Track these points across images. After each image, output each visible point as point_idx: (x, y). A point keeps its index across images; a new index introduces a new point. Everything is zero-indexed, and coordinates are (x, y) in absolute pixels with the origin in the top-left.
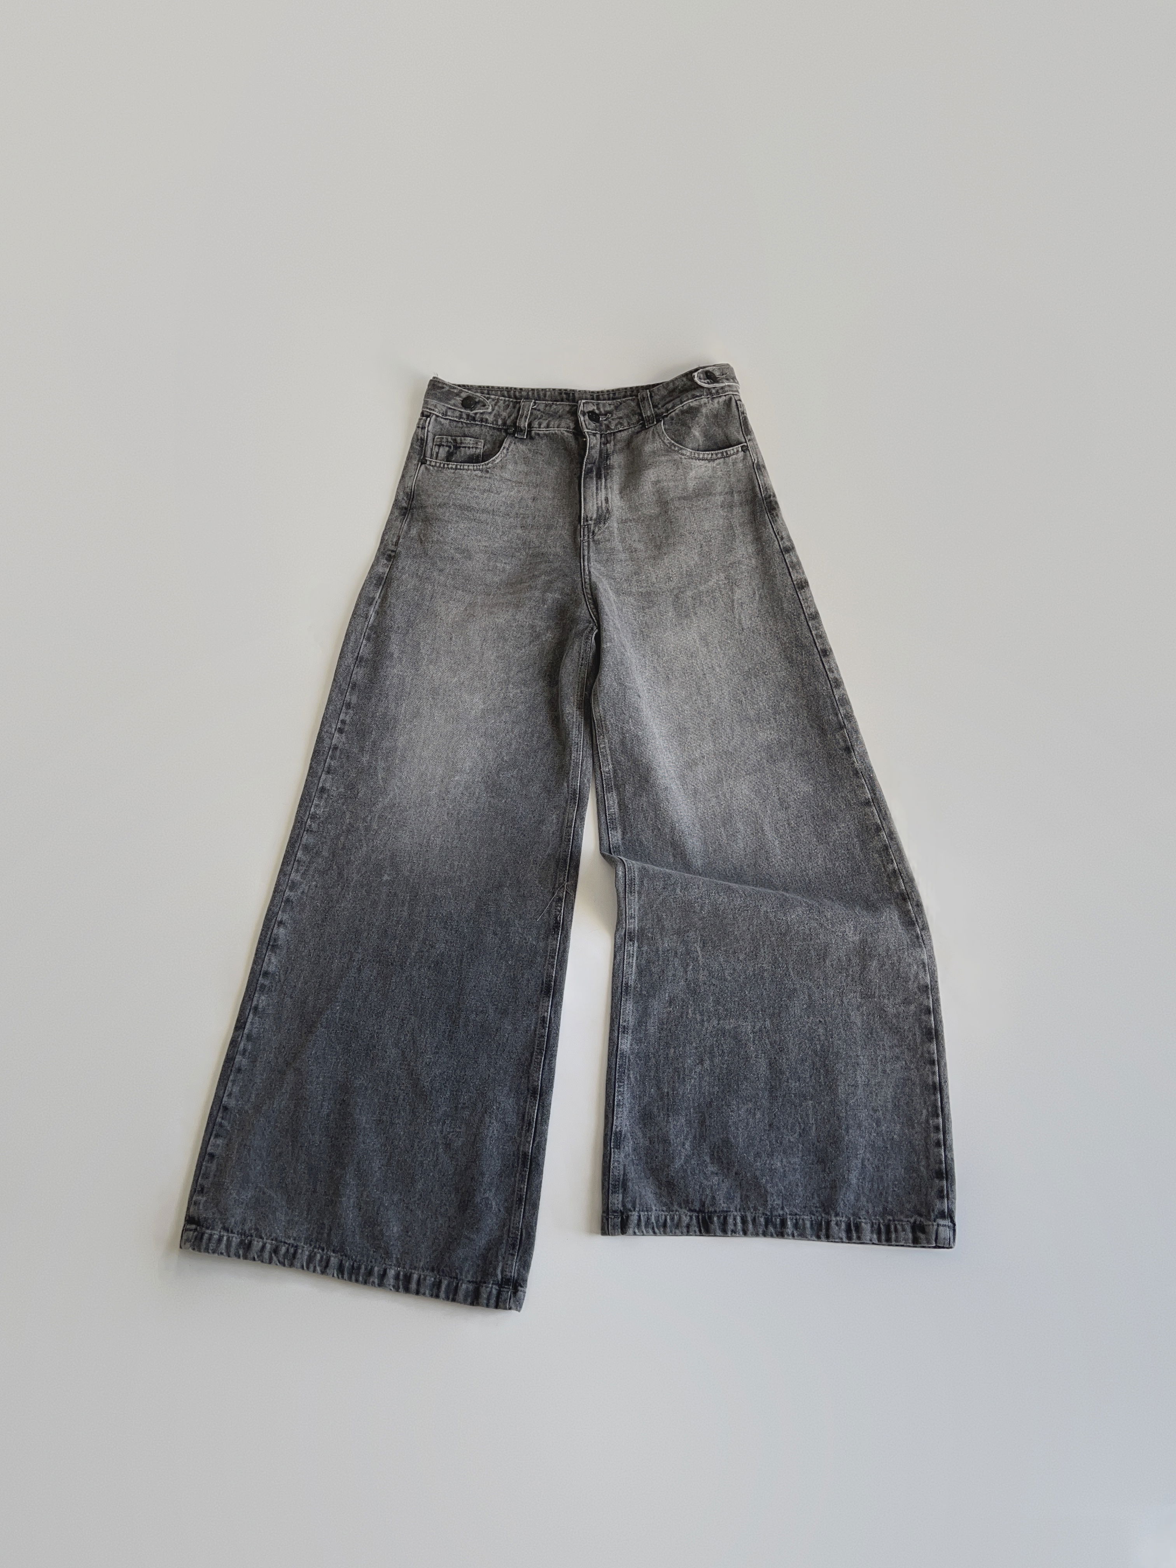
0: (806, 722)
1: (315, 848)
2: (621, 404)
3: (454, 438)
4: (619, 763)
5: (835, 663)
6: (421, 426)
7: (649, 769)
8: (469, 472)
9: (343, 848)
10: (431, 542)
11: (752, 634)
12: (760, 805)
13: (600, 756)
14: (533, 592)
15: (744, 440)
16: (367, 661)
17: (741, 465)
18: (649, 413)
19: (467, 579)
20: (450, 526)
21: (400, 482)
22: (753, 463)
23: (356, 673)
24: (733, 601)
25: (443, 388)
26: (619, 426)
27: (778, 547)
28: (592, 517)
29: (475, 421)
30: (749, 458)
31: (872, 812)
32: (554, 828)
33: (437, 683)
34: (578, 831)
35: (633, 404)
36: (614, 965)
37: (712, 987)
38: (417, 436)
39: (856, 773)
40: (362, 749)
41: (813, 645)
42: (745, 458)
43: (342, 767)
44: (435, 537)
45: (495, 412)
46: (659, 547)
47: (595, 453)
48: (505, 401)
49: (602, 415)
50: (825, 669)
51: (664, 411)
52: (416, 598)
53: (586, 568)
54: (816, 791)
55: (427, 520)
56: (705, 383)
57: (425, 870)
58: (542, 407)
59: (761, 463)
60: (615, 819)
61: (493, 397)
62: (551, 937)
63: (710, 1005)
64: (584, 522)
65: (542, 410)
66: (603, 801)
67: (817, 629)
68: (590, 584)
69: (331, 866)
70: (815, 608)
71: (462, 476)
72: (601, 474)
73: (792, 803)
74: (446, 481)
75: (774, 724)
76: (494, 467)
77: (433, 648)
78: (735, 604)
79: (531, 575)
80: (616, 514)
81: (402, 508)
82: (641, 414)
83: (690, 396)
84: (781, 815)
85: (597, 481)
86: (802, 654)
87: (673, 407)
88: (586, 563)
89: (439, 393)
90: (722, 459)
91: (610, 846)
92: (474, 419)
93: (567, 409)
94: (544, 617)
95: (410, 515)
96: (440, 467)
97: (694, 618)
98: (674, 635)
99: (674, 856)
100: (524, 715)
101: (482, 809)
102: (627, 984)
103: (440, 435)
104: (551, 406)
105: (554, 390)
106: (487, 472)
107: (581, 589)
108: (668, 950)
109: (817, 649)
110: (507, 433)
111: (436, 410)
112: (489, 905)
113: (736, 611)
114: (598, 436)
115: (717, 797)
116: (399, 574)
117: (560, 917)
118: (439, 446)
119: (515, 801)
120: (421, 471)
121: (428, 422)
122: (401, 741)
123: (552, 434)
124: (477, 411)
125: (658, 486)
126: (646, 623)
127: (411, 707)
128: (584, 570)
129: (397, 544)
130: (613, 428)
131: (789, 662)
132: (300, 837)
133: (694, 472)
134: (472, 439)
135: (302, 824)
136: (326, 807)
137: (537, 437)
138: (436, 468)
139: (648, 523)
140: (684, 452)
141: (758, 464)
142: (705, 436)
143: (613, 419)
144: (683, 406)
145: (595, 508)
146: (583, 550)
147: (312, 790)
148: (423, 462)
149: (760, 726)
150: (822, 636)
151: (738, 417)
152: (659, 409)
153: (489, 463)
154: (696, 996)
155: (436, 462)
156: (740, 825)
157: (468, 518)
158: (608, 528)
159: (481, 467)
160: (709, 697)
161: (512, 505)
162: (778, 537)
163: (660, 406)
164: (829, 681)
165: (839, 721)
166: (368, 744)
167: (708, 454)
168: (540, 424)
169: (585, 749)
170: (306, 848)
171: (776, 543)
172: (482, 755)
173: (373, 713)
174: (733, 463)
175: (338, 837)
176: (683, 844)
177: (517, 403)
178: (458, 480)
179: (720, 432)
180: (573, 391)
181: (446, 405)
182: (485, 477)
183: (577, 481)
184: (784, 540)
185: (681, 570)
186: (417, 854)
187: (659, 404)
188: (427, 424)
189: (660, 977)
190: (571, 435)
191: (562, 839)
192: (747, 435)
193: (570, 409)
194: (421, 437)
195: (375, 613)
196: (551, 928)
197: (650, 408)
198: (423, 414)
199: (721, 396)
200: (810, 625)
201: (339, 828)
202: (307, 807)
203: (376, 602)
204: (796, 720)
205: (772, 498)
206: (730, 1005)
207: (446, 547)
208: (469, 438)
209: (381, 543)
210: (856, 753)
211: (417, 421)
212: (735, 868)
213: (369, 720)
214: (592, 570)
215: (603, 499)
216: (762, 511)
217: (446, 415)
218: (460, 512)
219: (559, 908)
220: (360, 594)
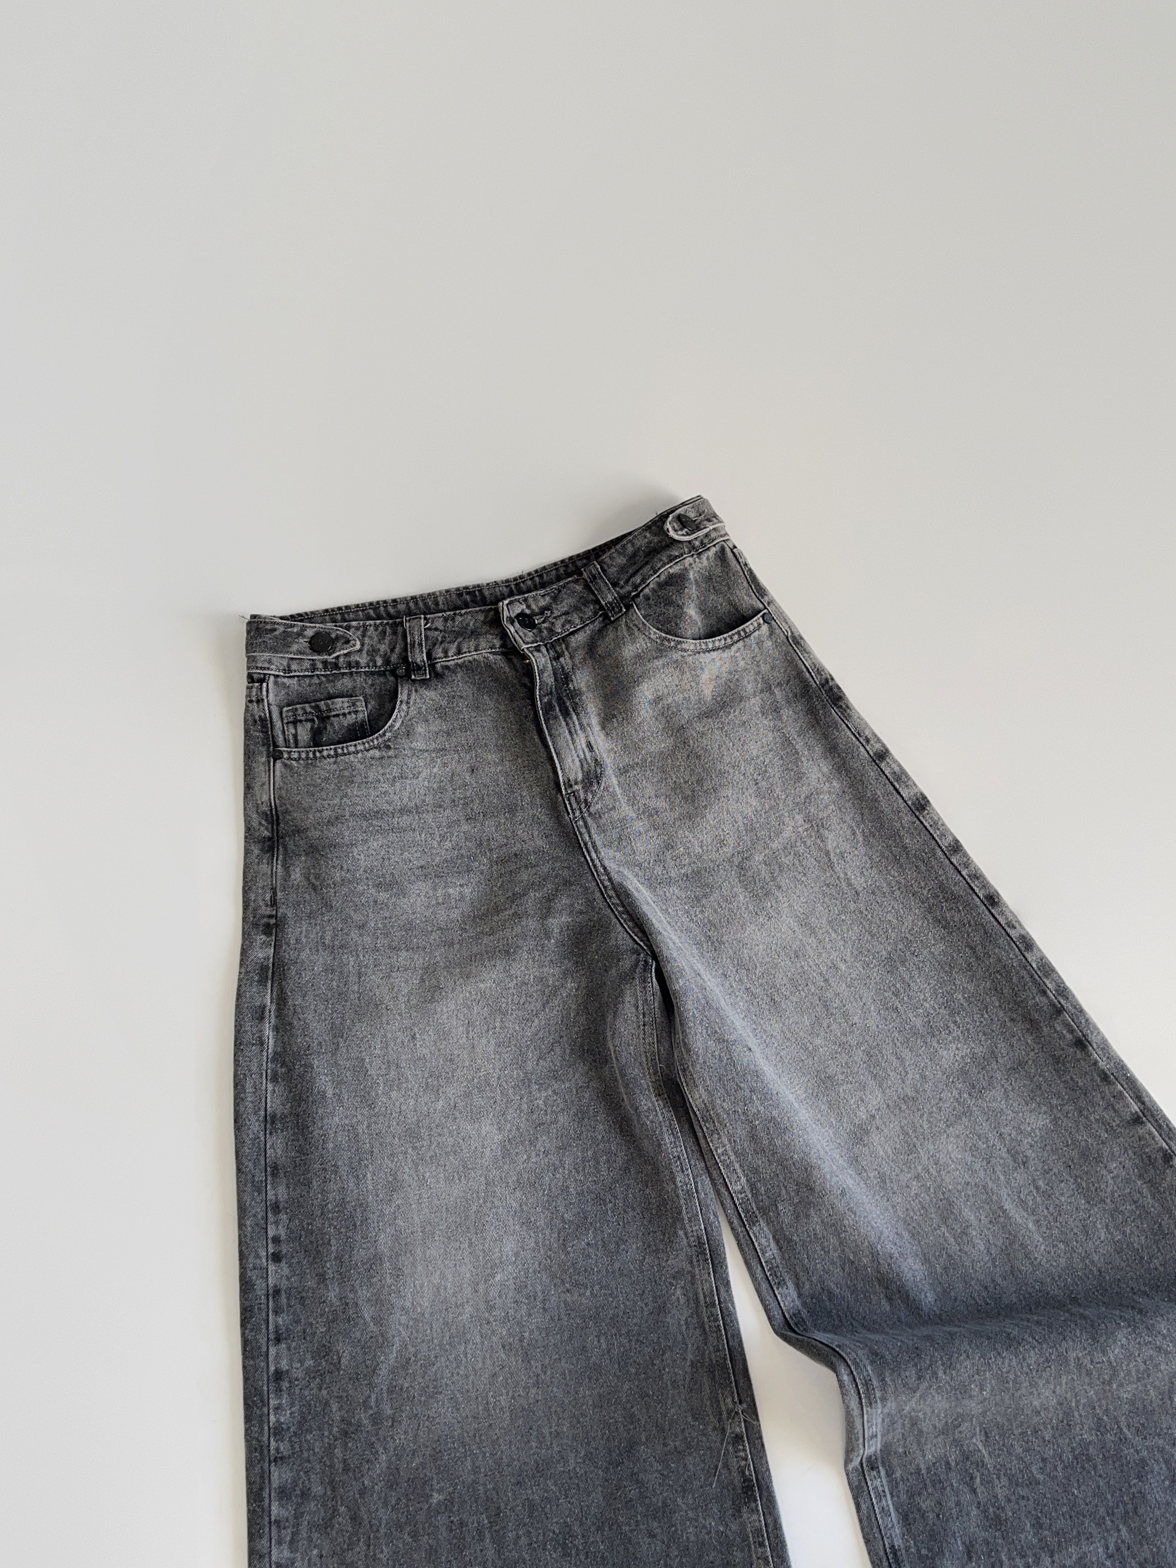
0: (1001, 1014)
1: (297, 1485)
2: (560, 591)
3: (313, 704)
4: (756, 1171)
5: (1011, 912)
6: (254, 699)
7: (808, 1169)
8: (360, 755)
9: (346, 1469)
10: (332, 886)
11: (872, 897)
12: (985, 1170)
13: (722, 1168)
14: (523, 923)
15: (761, 606)
16: (284, 1117)
17: (770, 643)
18: (610, 598)
19: (409, 927)
20: (355, 850)
21: (245, 797)
22: (787, 637)
23: (272, 1146)
24: (827, 853)
25: (275, 630)
26: (567, 626)
27: (866, 755)
28: (576, 779)
29: (339, 669)
30: (778, 631)
31: (1150, 1134)
32: (686, 1313)
33: (412, 1118)
34: (727, 1308)
35: (579, 588)
36: (860, 1521)
37: (1022, 1503)
38: (252, 715)
39: (1105, 1077)
40: (322, 1278)
41: (971, 892)
42: (772, 633)
43: (298, 1322)
44: (338, 876)
45: (366, 648)
46: (691, 799)
47: (549, 679)
48: (376, 627)
49: (537, 614)
50: (1001, 925)
51: (631, 589)
52: (334, 983)
53: (597, 862)
54: (1055, 1120)
55: (314, 851)
56: (683, 535)
57: (498, 1463)
58: (439, 624)
59: (796, 634)
60: (777, 1267)
61: (354, 623)
62: (744, 1509)
63: (1028, 1535)
64: (566, 789)
65: (441, 628)
66: (749, 1242)
67: (966, 866)
68: (614, 888)
69: (335, 1510)
70: (952, 834)
71: (351, 765)
72: (567, 708)
73: (1029, 1153)
74: (327, 779)
75: (957, 1033)
76: (396, 737)
77: (388, 1062)
78: (832, 856)
79: (510, 894)
80: (608, 761)
81: (264, 840)
82: (597, 602)
83: (665, 559)
84: (1020, 1177)
85: (565, 721)
86: (959, 911)
87: (643, 580)
88: (594, 855)
89: (270, 639)
90: (741, 643)
91: (784, 1316)
92: (336, 666)
93: (481, 617)
94: (554, 958)
95: (281, 849)
96: (307, 758)
97: (778, 894)
98: (759, 930)
99: (890, 1299)
100: (572, 1132)
101: (556, 1318)
102: (893, 1546)
103: (288, 705)
104: (453, 619)
105: (447, 591)
106: (389, 747)
107: (603, 899)
108: (934, 1464)
109: (978, 896)
110: (396, 677)
111: (272, 667)
112: (625, 1487)
113: (837, 868)
114: (543, 649)
115: (918, 1177)
116: (293, 955)
117: (749, 1470)
118: (295, 723)
119: (607, 1287)
120: (278, 773)
121: (264, 689)
122: (384, 1243)
123: (469, 661)
124: (338, 653)
125: (660, 706)
126: (709, 921)
127: (382, 1175)
128: (595, 866)
129: (274, 903)
130: (560, 631)
131: (944, 928)
132: (266, 1476)
133: (706, 672)
134: (346, 699)
135: (261, 1453)
136: (292, 1405)
137: (446, 672)
138: (302, 762)
139: (660, 764)
140: (684, 646)
141: (794, 638)
142: (703, 611)
143: (555, 618)
144: (658, 576)
145: (578, 763)
146: (581, 834)
147: (260, 1383)
148: (276, 756)
149: (938, 1041)
150: (977, 876)
151: (741, 573)
152: (622, 588)
153: (385, 732)
154: (1003, 1528)
155: (299, 752)
156: (968, 1214)
157: (380, 831)
158: (606, 789)
159: (376, 742)
160: (846, 1015)
161: (442, 790)
162: (861, 740)
163: (622, 583)
164: (1014, 942)
165: (1050, 1001)
166: (330, 1267)
167: (720, 640)
168: (446, 652)
169: (692, 1162)
170: (283, 1494)
171: (862, 749)
172: (527, 1223)
173: (323, 1207)
174: (757, 643)
175: (329, 1450)
176: (898, 1275)
177: (395, 625)
178: (346, 773)
179: (721, 600)
180: (478, 586)
181: (286, 656)
182: (388, 757)
183: (533, 727)
184: (872, 742)
185: (736, 826)
186: (475, 1436)
187: (619, 579)
188: (264, 693)
189: (938, 1516)
190: (499, 657)
191: (704, 1329)
192: (763, 597)
193: (486, 617)
194: (260, 716)
195: (273, 1031)
196: (740, 1491)
197: (609, 589)
198: (251, 678)
199: (708, 549)
200: (955, 862)
201: (326, 1433)
202: (261, 1416)
203: (270, 1012)
204: (986, 1016)
205: (831, 683)
206: (1060, 1524)
207: (360, 888)
208: (340, 700)
209: (246, 906)
210: (1095, 1047)
211: (244, 692)
212: (986, 1288)
213: (318, 1223)
214: (607, 863)
215: (584, 746)
216: (824, 707)
217: (290, 671)
218: (365, 824)
219: (742, 1454)
220: (237, 1006)
